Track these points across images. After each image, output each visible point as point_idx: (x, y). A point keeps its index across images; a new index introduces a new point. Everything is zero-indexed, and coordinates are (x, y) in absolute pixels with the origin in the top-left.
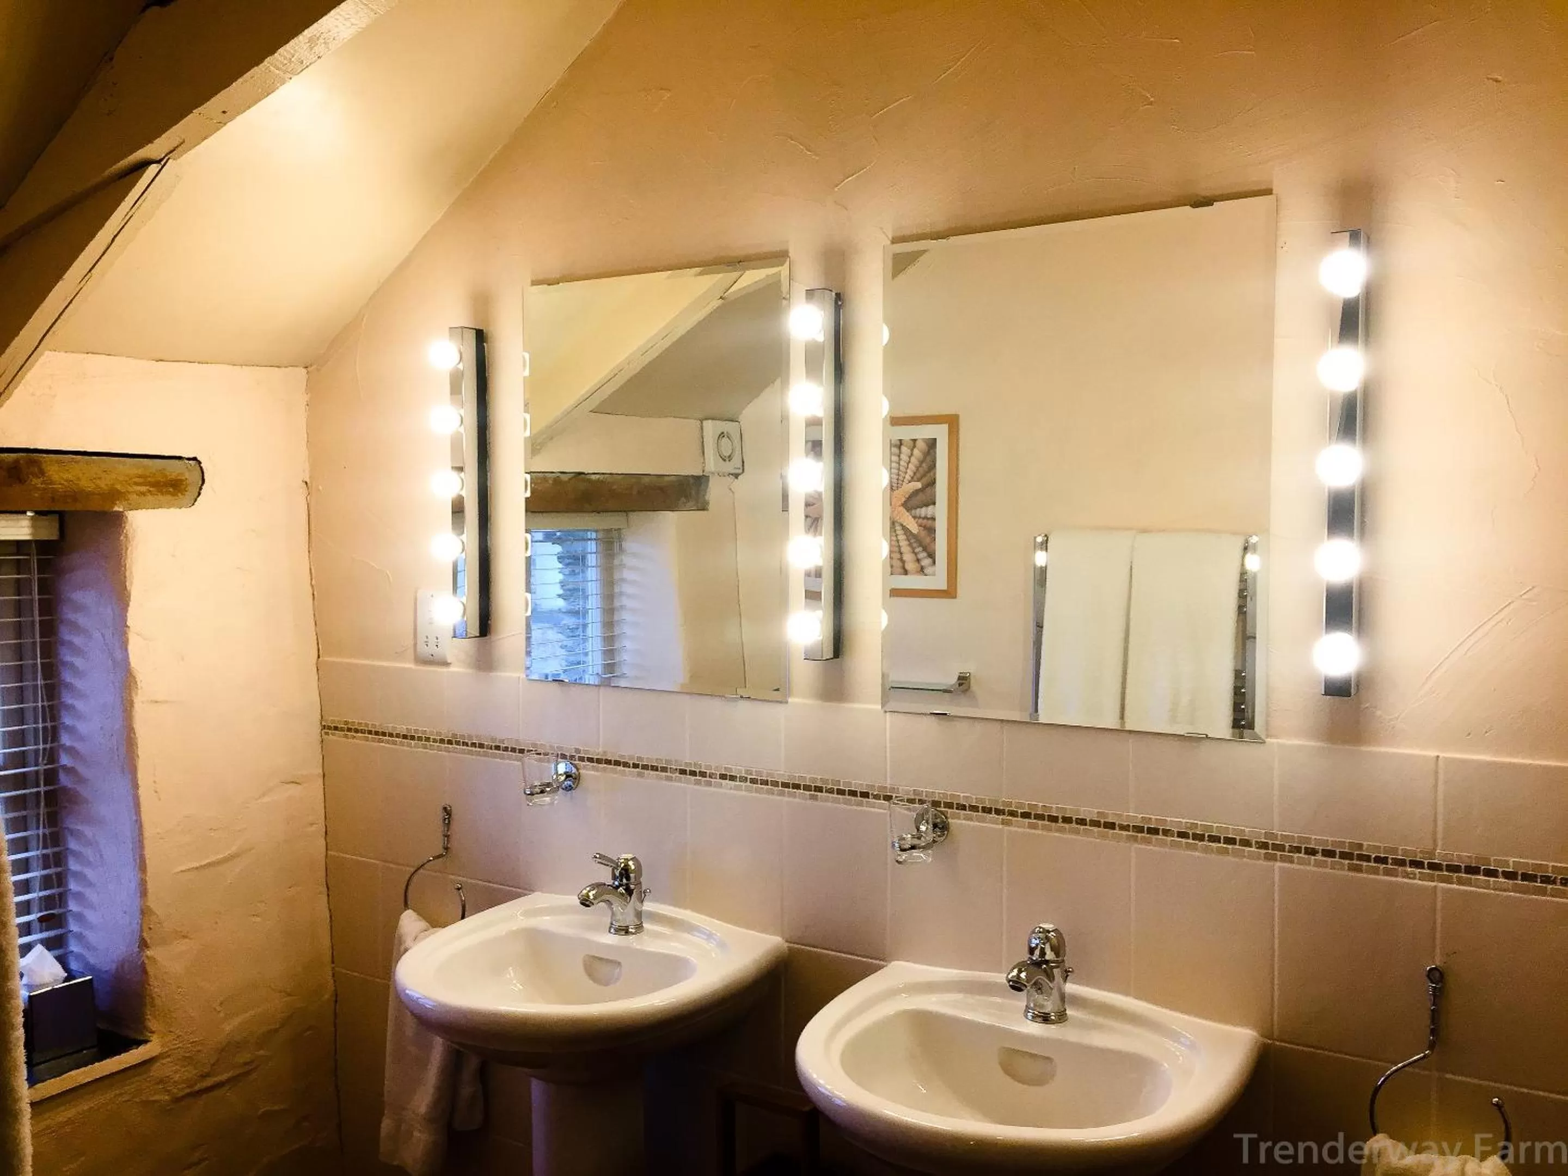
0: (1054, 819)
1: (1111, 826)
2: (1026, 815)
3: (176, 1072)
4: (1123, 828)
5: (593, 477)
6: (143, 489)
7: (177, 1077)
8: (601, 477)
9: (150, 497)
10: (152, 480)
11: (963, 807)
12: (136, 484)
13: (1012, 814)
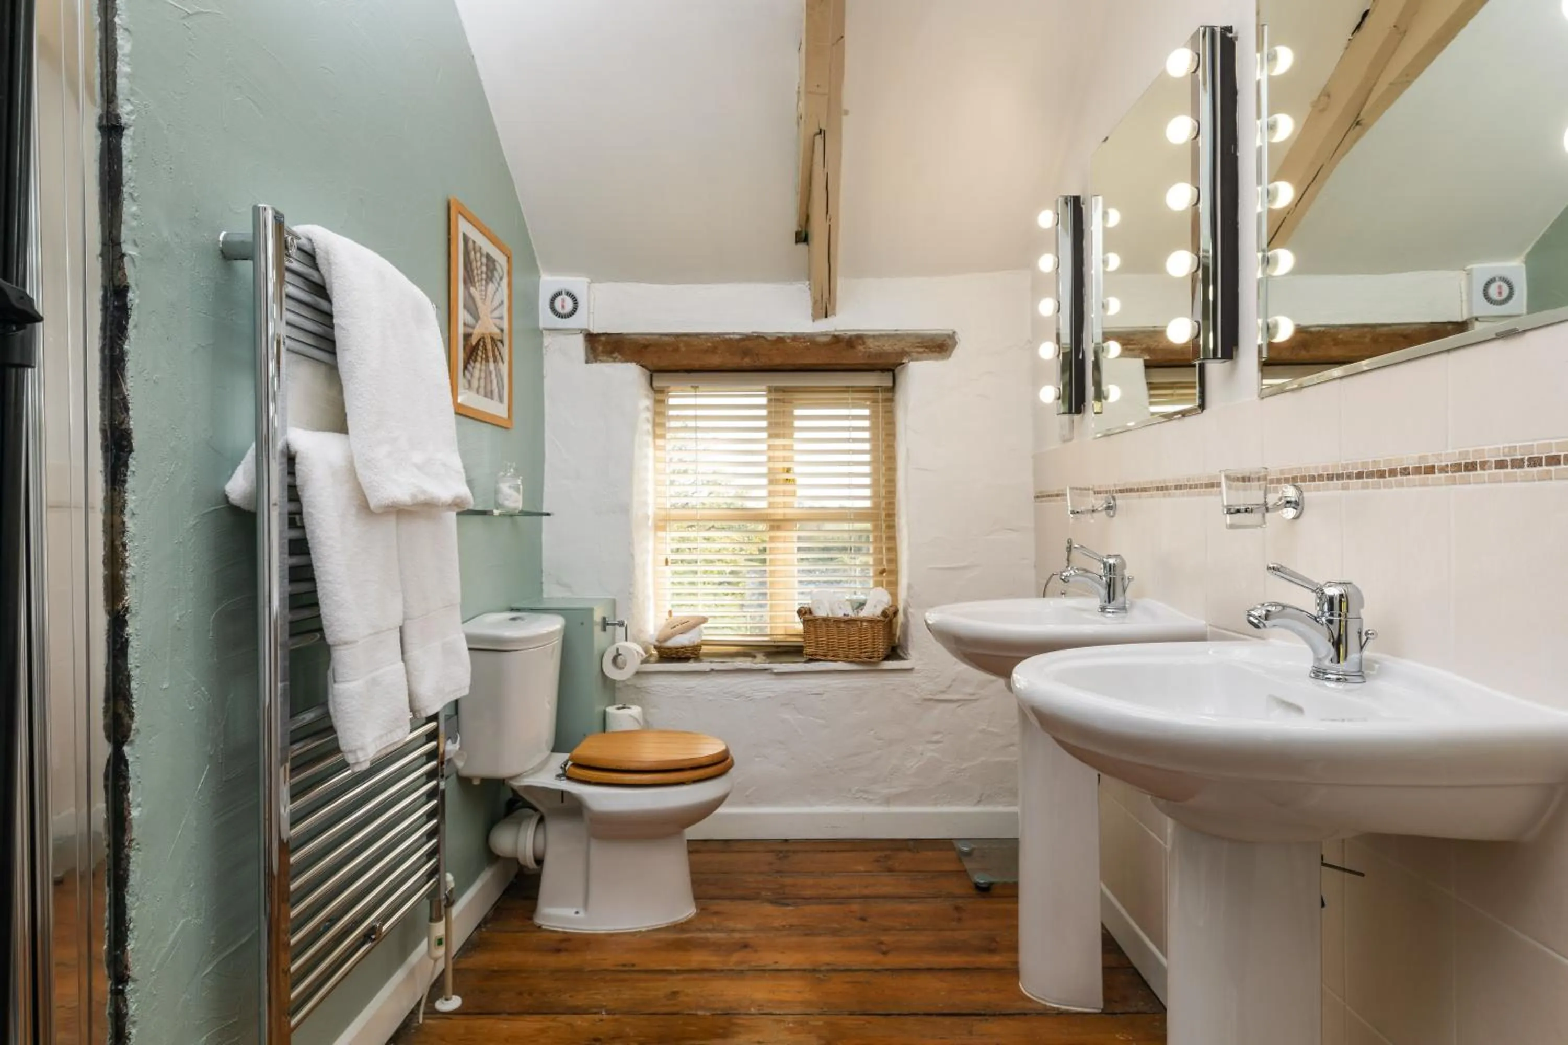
0: (1381, 474)
1: (1430, 470)
2: (1360, 475)
3: (924, 683)
4: (1443, 470)
5: (1313, 329)
6: (921, 350)
7: (924, 686)
8: (1323, 329)
9: (925, 355)
10: (925, 344)
11: (1313, 479)
12: (918, 347)
13: (1349, 476)
